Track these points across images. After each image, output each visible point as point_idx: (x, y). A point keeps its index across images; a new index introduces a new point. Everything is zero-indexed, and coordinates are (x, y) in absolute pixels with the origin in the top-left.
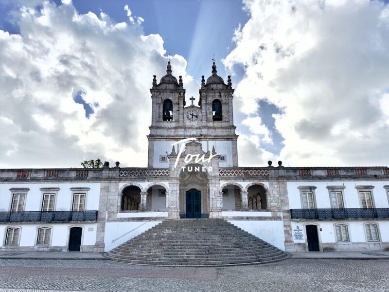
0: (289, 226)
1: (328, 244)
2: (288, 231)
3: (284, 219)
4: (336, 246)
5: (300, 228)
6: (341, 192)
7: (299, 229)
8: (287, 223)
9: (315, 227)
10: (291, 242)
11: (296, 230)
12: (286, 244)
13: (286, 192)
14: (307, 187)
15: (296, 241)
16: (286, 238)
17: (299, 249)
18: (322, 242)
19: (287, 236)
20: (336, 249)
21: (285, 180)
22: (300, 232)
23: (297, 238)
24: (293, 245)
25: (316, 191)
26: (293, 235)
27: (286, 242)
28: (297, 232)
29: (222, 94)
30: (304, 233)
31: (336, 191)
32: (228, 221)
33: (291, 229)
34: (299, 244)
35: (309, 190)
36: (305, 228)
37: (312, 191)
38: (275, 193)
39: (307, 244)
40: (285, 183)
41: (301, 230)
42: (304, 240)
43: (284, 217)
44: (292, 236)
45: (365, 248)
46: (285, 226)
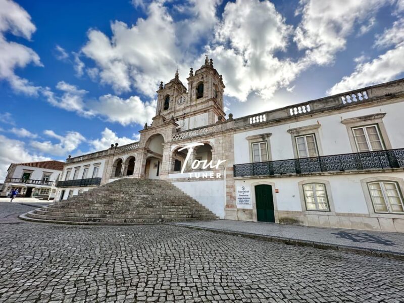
0: (233, 187)
1: (288, 212)
2: (231, 193)
3: (227, 178)
4: (302, 216)
5: (246, 188)
6: (314, 134)
7: (245, 190)
8: (231, 183)
9: (269, 188)
10: (232, 206)
11: (241, 192)
12: (227, 209)
13: (231, 146)
14: (259, 135)
15: (239, 206)
16: (228, 201)
17: (244, 217)
18: (279, 209)
19: (229, 199)
20: (302, 222)
21: (233, 133)
22: (246, 194)
23: (241, 202)
24: (234, 211)
25: (271, 138)
26: (237, 198)
27: (227, 206)
28: (242, 194)
29: (204, 76)
30: (251, 195)
31: (304, 133)
32: (172, 183)
33: (235, 191)
34: (244, 210)
35: (261, 140)
36: (254, 188)
37: (266, 139)
38: (220, 149)
39: (255, 211)
40: (232, 136)
41: (248, 192)
42: (251, 205)
43: (227, 176)
44: (235, 200)
45: (367, 225)
46: (227, 187)
